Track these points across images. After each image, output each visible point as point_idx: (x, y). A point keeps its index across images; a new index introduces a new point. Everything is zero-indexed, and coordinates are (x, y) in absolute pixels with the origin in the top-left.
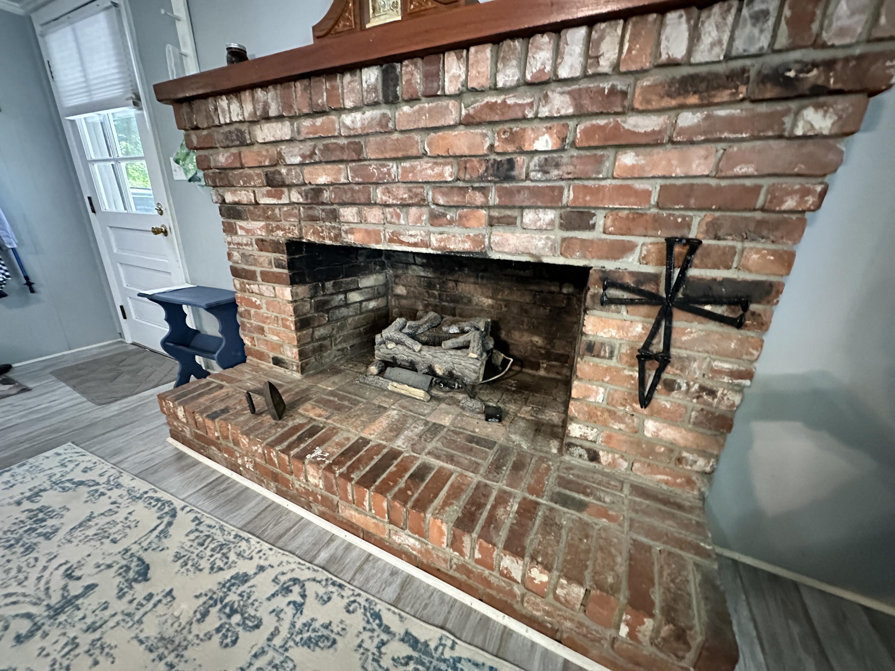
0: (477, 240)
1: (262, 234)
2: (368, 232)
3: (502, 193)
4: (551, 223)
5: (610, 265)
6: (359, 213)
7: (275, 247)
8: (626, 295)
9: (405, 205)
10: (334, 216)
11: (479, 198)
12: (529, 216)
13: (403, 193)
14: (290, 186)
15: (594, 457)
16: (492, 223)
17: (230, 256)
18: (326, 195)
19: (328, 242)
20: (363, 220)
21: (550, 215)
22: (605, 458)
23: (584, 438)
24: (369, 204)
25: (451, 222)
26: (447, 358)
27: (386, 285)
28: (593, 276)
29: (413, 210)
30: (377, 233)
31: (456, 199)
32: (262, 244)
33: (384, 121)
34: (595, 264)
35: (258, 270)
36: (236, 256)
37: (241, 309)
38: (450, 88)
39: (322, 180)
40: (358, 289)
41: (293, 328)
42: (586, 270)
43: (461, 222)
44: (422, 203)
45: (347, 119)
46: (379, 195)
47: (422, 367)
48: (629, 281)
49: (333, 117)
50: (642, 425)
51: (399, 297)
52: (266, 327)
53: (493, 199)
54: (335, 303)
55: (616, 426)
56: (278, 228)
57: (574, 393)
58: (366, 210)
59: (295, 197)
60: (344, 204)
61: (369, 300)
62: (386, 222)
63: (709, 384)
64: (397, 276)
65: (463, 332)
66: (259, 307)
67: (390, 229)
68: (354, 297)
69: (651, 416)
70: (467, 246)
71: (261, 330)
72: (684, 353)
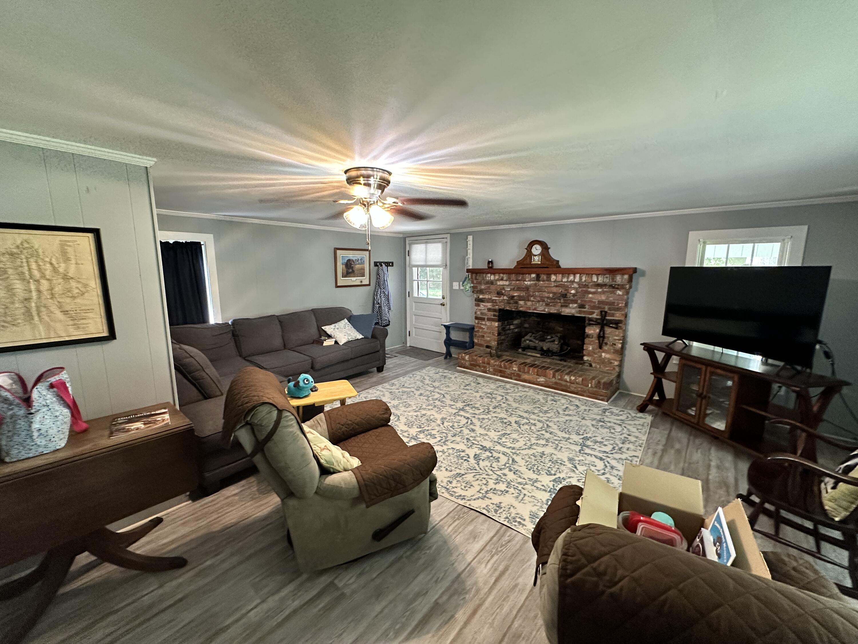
0: (558, 310)
1: (489, 307)
2: (527, 308)
3: (564, 300)
4: (576, 307)
5: (590, 316)
6: (525, 303)
7: (495, 310)
8: (594, 323)
9: (539, 301)
10: (516, 303)
11: (558, 301)
12: (571, 305)
13: (539, 299)
14: (504, 295)
15: (591, 365)
16: (562, 306)
17: (476, 313)
18: (515, 298)
19: (513, 310)
20: (526, 304)
21: (575, 305)
22: (594, 365)
23: (588, 360)
24: (529, 300)
25: (551, 306)
26: (547, 345)
27: (521, 323)
28: (587, 319)
29: (541, 303)
30: (530, 308)
31: (553, 301)
32: (489, 310)
33: (535, 284)
34: (587, 316)
35: (486, 317)
36: (478, 313)
37: (476, 330)
38: (552, 280)
39: (516, 294)
40: (513, 324)
41: (496, 335)
42: (585, 317)
43: (554, 306)
44: (543, 301)
45: (526, 283)
46: (532, 299)
47: (539, 348)
48: (594, 320)
49: (522, 282)
50: (602, 355)
51: (525, 328)
52: (485, 335)
53: (562, 301)
54: (507, 328)
55: (596, 356)
56: (497, 305)
57: (584, 348)
58: (527, 302)
59: (505, 298)
60: (520, 300)
61: (515, 328)
62: (532, 305)
63: (614, 342)
64: (525, 320)
65: (552, 337)
66: (484, 329)
67: (534, 307)
68: (512, 327)
69: (603, 352)
70: (555, 312)
71: (483, 336)
72: (608, 336)
